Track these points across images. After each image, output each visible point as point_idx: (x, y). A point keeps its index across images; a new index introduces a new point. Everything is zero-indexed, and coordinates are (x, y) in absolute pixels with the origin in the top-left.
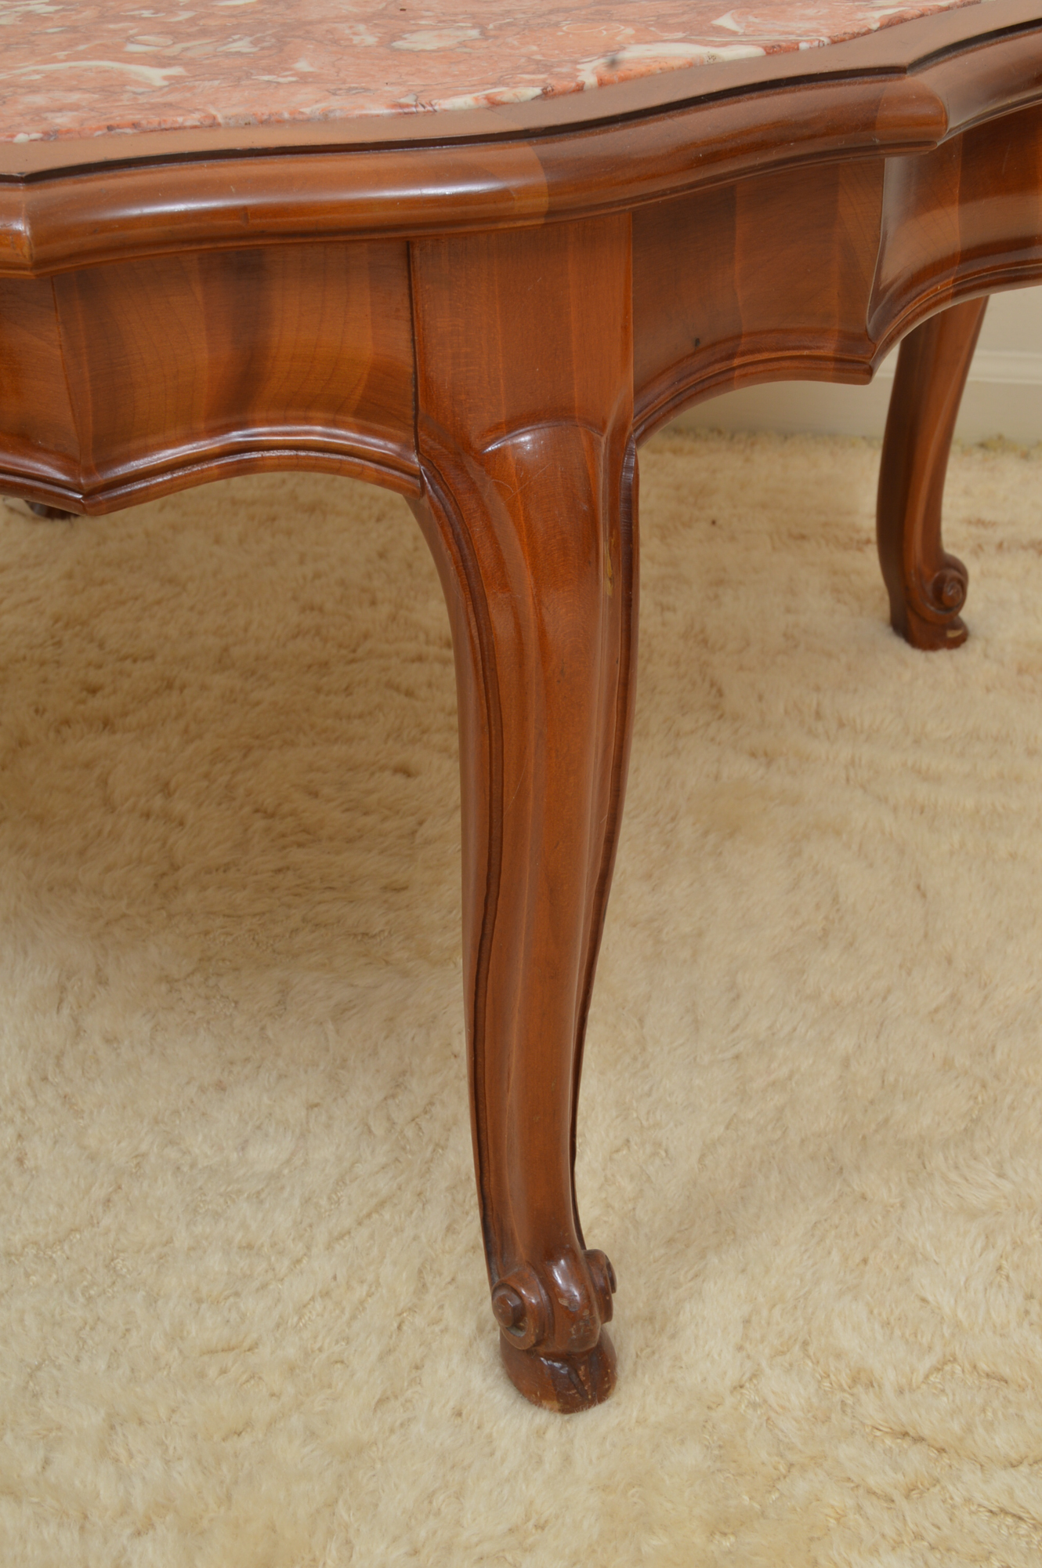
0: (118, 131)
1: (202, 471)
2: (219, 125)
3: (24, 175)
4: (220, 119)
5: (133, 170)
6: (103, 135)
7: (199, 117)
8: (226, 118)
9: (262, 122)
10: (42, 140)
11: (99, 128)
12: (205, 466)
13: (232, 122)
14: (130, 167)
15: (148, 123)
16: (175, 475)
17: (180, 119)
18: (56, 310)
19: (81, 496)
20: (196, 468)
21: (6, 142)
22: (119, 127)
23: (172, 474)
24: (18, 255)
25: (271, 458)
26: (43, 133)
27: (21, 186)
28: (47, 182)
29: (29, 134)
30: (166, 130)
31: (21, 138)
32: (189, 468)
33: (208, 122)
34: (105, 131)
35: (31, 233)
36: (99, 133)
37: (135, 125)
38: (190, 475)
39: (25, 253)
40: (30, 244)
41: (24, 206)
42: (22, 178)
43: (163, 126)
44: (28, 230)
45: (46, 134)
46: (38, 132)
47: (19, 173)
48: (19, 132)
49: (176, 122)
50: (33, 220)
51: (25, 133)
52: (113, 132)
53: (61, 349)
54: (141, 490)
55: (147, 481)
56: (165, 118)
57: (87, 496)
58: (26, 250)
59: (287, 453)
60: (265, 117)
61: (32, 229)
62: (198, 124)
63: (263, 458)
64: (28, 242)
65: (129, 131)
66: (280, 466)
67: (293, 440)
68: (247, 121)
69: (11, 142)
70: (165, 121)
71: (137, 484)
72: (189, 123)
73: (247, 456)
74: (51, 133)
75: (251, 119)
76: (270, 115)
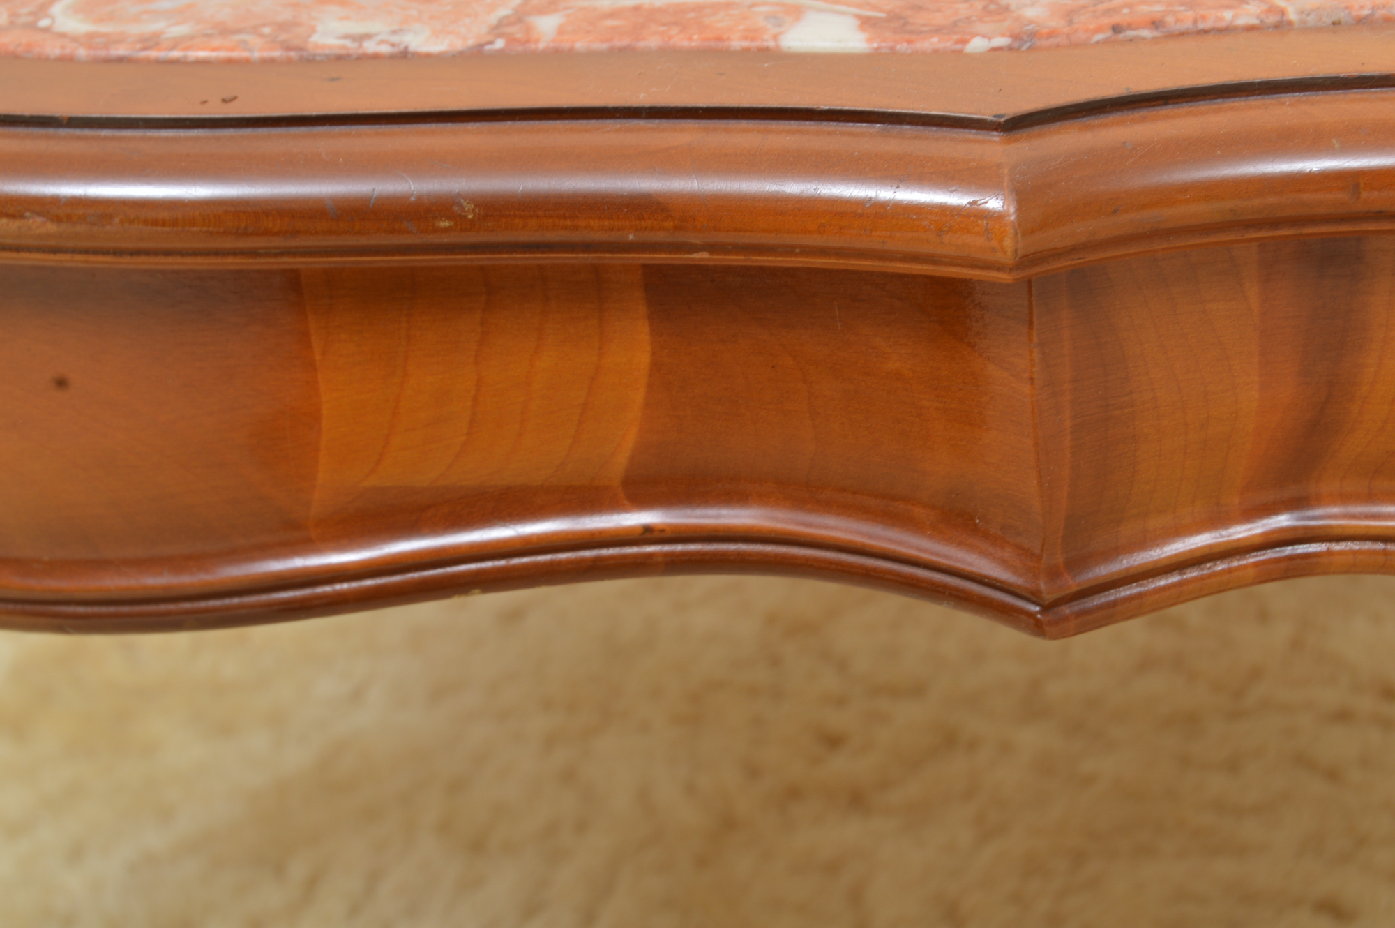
0: (1130, 33)
1: (1230, 571)
2: (1290, 23)
3: (1002, 120)
4: (1292, 15)
5: (1169, 110)
6: (1106, 42)
7: (1259, 11)
8: (1302, 12)
9: (1361, 21)
10: (1010, 48)
11: (1099, 30)
12: (1235, 564)
13: (1311, 20)
14: (1166, 104)
15: (1177, 21)
16: (1185, 577)
17: (1228, 15)
18: (1031, 324)
19: (1038, 609)
20: (1220, 567)
21: (954, 51)
22: (1130, 27)
23: (1181, 574)
24: (993, 250)
25: (1341, 553)
26: (1011, 36)
27: (995, 136)
28: (1037, 129)
29: (990, 39)
30: (1205, 32)
31: (977, 45)
32: (1208, 565)
33: (1272, 19)
34: (1109, 33)
35: (1018, 217)
36: (1099, 37)
37: (1155, 24)
38: (1209, 576)
39: (1009, 246)
40: (1016, 234)
41: (1006, 171)
42: (999, 124)
43: (1201, 26)
44: (1012, 210)
45: (1016, 37)
46: (1003, 35)
47: (995, 116)
48: (974, 35)
49: (1221, 19)
50: (1023, 195)
51: (983, 36)
52: (1121, 36)
53: (1032, 383)
54: (1131, 598)
55: (1141, 586)
56: (1202, 12)
57: (1046, 608)
58: (1008, 243)
59: (1367, 546)
60: (1366, 12)
61: (1019, 210)
62: (1255, 21)
63: (1329, 553)
64: (1012, 231)
65: (1146, 33)
66: (1355, 567)
67: (1381, 527)
68: (1335, 18)
69: (960, 52)
70: (1203, 18)
71: (1125, 590)
72: (1242, 21)
73: (1301, 549)
74: (1025, 37)
75: (1342, 15)
76: (1373, 8)
